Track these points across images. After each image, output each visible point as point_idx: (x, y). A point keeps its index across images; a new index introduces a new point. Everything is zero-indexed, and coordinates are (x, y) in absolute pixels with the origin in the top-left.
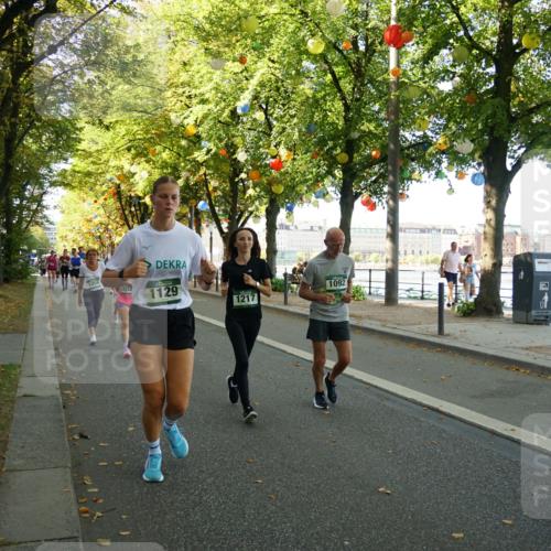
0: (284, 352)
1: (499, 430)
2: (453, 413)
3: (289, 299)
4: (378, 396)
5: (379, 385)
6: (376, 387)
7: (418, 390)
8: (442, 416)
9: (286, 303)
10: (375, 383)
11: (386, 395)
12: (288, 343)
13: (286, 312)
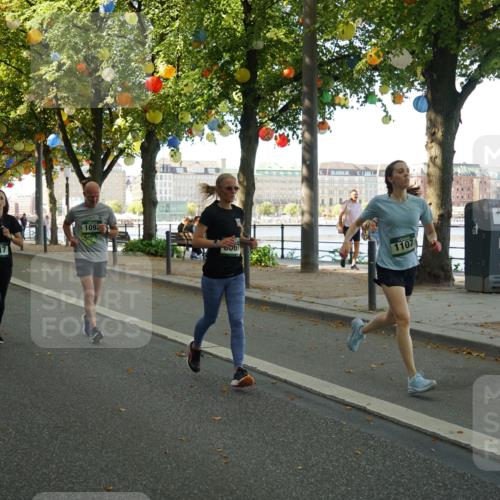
0: (165, 338)
1: (442, 433)
2: (384, 413)
3: (174, 266)
4: (287, 393)
5: (289, 379)
6: (286, 382)
7: (340, 383)
8: (369, 418)
9: (169, 271)
10: (283, 376)
11: (297, 391)
12: (170, 326)
13: (168, 284)
